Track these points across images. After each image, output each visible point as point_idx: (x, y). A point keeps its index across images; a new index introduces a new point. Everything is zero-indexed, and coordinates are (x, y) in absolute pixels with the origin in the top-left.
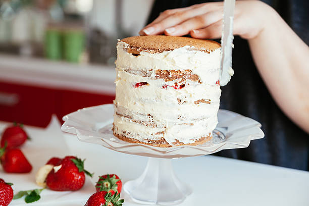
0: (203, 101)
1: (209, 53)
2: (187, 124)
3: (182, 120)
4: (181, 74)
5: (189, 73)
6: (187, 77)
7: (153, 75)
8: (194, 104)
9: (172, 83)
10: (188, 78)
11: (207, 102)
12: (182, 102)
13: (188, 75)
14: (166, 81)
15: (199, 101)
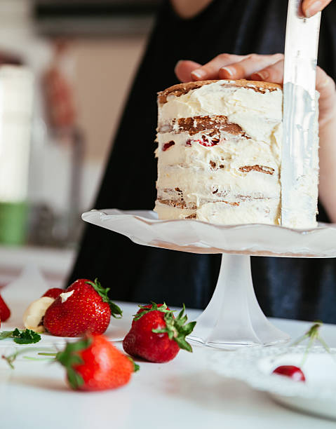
0: (258, 168)
1: (264, 92)
2: (226, 202)
3: (219, 195)
4: (211, 123)
5: (223, 121)
6: (221, 128)
7: (176, 127)
8: (240, 172)
9: (198, 136)
10: (223, 130)
11: (268, 172)
12: (218, 166)
13: (223, 124)
14: (191, 134)
15: (249, 168)
